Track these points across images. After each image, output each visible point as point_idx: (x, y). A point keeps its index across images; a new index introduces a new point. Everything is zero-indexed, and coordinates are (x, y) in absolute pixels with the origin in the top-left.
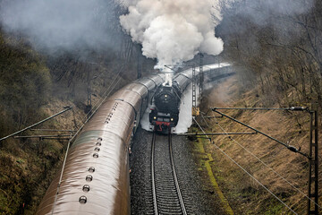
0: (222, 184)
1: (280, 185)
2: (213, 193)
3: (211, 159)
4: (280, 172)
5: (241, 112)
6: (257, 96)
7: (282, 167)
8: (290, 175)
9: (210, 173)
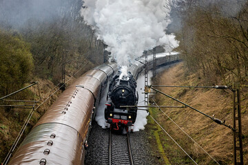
0: (167, 151)
1: (217, 154)
2: (159, 158)
3: (160, 130)
4: (217, 142)
5: (185, 91)
6: (200, 78)
7: (218, 138)
8: (225, 145)
9: (158, 141)
